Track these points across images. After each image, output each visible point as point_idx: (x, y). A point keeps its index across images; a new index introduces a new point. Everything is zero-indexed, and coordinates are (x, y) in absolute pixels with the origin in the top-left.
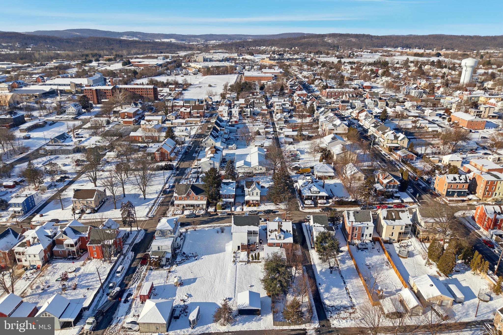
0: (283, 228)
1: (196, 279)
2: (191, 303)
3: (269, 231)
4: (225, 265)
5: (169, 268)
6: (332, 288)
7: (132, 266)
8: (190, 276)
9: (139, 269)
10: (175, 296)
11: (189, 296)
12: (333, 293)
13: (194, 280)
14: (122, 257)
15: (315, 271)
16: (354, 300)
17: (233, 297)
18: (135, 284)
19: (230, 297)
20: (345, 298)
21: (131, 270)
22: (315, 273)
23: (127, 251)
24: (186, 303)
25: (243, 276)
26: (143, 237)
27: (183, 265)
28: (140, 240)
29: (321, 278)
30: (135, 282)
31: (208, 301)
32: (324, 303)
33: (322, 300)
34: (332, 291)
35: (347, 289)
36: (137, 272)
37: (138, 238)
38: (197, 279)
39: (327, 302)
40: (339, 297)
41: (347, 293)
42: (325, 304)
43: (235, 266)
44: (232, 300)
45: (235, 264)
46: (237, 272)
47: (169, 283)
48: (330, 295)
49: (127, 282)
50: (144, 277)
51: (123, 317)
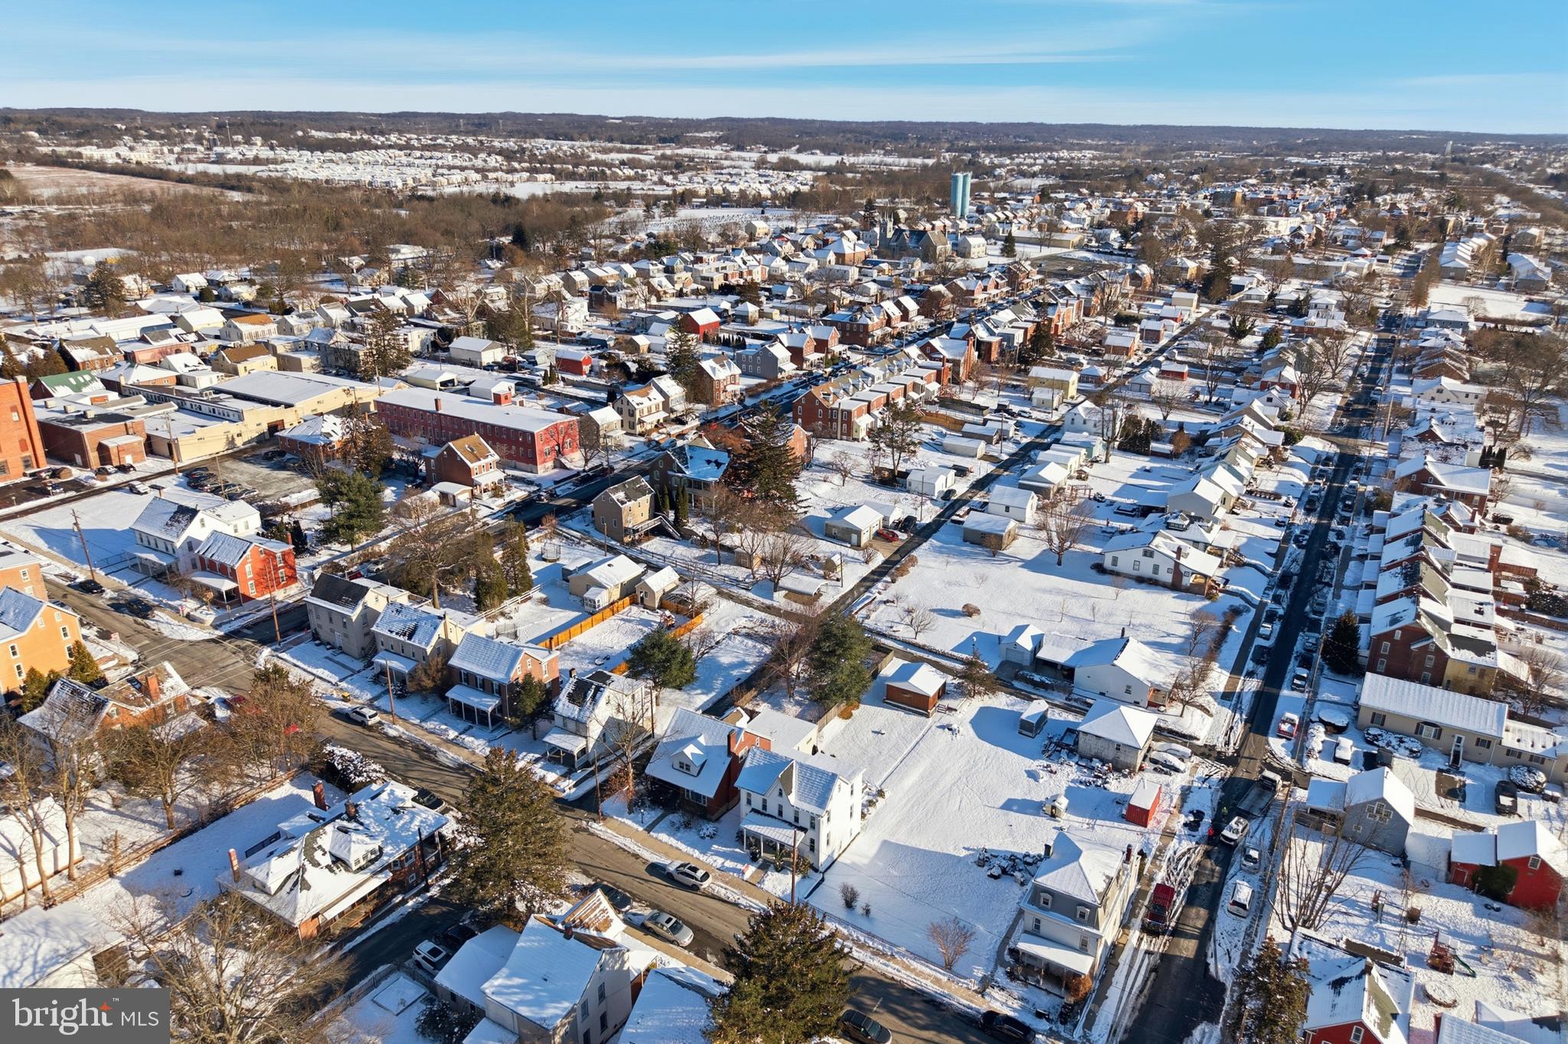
1: (1002, 808)
2: (1034, 759)
4: (909, 805)
7: (1203, 911)
8: (1021, 820)
11: (1032, 775)
13: (1009, 805)
18: (1182, 850)
24: (1045, 763)
30: (1183, 855)
36: (1182, 882)
38: (1001, 803)
47: (1080, 819)
49: (1209, 864)
51: (1196, 784)
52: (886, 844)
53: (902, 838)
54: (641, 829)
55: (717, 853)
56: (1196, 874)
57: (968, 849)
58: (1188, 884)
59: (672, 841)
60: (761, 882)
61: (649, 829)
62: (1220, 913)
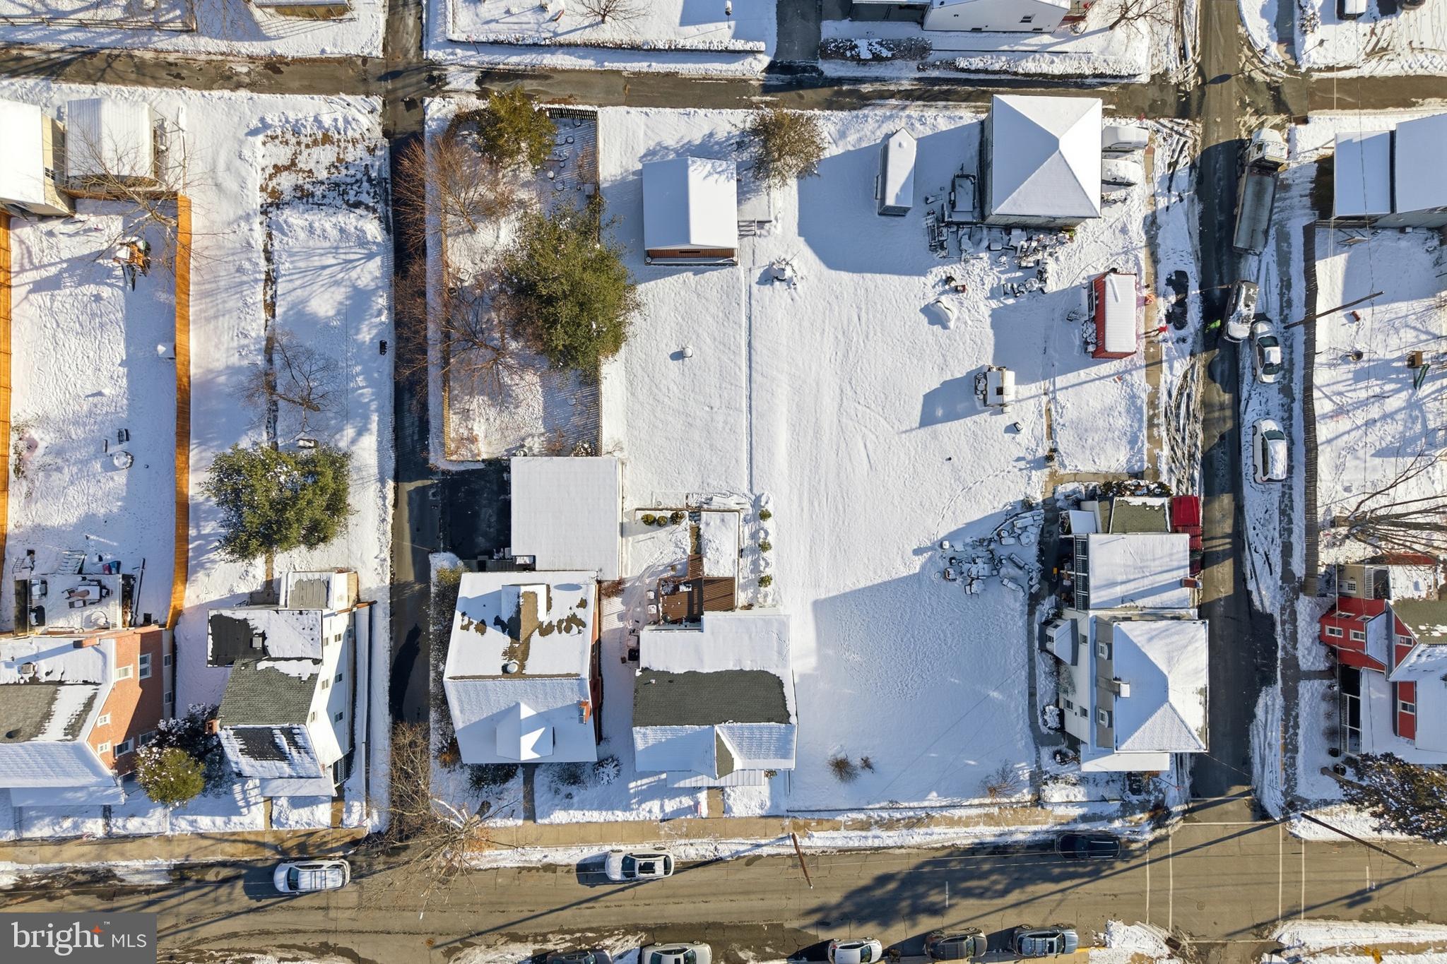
0: (504, 640)
1: (924, 421)
3: (582, 624)
4: (806, 504)
5: (1060, 489)
6: (338, 313)
7: (1226, 500)
8: (958, 436)
9: (1192, 479)
10: (995, 314)
11: (935, 315)
12: (337, 283)
13: (930, 412)
14: (1299, 568)
15: (389, 435)
16: (258, 237)
17: (755, 287)
18: (1177, 382)
19: (767, 289)
20: (291, 254)
21: (1223, 470)
22: (390, 419)
23: (1293, 614)
24: (942, 271)
25: (720, 418)
26: (1256, 742)
27: (999, 507)
28: (1259, 711)
29: (371, 383)
30: (1181, 394)
31: (856, 276)
32: (388, 230)
33: (391, 245)
34: (340, 294)
35: (270, 307)
36: (1192, 456)
37: (1276, 735)
38: (917, 417)
39: (373, 229)
40: (317, 262)
41: (274, 283)
42: (383, 220)
43: (757, 491)
44: (757, 273)
45: (758, 499)
46: (745, 447)
47: (1034, 387)
48: (354, 274)
50: (1151, 419)
51: (1162, 202)
52: (818, 605)
53: (832, 587)
54: (520, 822)
55: (645, 796)
56: (1206, 425)
57: (918, 552)
58: (1199, 455)
59: (576, 816)
60: (727, 810)
61: (531, 815)
62: (1247, 490)
